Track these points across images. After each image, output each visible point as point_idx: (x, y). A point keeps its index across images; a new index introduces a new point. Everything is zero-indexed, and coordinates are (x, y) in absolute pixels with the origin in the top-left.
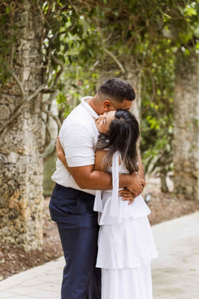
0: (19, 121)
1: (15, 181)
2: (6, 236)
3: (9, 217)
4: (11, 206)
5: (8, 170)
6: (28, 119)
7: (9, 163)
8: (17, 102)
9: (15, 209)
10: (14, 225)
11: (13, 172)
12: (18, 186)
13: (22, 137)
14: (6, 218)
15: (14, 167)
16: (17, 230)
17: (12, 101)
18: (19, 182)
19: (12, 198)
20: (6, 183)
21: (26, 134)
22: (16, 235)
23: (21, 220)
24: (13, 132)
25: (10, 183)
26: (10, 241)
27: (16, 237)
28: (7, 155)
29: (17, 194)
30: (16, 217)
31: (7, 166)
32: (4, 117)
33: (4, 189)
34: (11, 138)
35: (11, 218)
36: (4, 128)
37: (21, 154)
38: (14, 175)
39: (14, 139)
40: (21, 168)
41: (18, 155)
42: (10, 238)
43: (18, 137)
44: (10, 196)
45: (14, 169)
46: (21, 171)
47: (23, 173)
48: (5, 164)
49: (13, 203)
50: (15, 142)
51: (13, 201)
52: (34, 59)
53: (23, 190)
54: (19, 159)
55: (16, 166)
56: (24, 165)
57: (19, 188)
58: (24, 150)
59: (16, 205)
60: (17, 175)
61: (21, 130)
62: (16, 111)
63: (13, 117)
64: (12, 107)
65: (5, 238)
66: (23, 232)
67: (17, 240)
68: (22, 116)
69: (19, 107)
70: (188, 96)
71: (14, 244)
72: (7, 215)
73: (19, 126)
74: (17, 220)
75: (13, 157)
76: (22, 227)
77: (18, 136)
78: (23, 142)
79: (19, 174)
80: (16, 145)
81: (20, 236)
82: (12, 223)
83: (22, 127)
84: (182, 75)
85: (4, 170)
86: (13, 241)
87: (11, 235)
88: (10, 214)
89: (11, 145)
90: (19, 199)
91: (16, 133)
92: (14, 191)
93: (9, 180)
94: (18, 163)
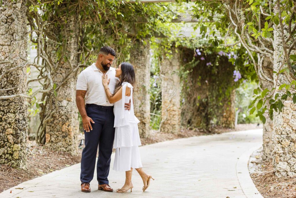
0: (68, 83)
1: (66, 116)
2: (60, 147)
3: (62, 136)
4: (63, 130)
5: (62, 110)
6: (73, 82)
7: (62, 106)
8: (67, 72)
9: (65, 132)
10: (65, 141)
11: (65, 111)
12: (68, 119)
13: (70, 91)
14: (61, 137)
15: (65, 108)
16: (67, 144)
17: (64, 71)
18: (68, 117)
19: (64, 126)
20: (61, 117)
22: (66, 146)
23: (69, 138)
24: (65, 89)
25: (63, 117)
26: (63, 150)
27: (66, 148)
28: (61, 101)
29: (67, 124)
30: (66, 137)
31: (61, 108)
32: (59, 81)
33: (59, 121)
34: (64, 92)
35: (64, 137)
36: (60, 87)
37: (69, 101)
38: (66, 113)
39: (65, 92)
40: (69, 109)
41: (67, 102)
42: (63, 148)
43: (68, 91)
44: (63, 125)
45: (66, 110)
46: (69, 111)
47: (70, 112)
48: (60, 107)
49: (64, 129)
50: (66, 95)
52: (75, 48)
53: (71, 121)
54: (68, 104)
55: (67, 108)
56: (71, 107)
57: (68, 120)
58: (71, 98)
59: (67, 130)
60: (67, 112)
61: (70, 88)
62: (67, 77)
63: (66, 80)
64: (64, 75)
65: (60, 148)
66: (71, 145)
67: (67, 149)
68: (70, 80)
69: (69, 75)
71: (65, 152)
72: (61, 136)
73: (68, 86)
74: (67, 138)
75: (64, 103)
76: (70, 142)
77: (67, 91)
78: (71, 94)
79: (68, 112)
80: (66, 96)
81: (69, 147)
82: (64, 140)
83: (70, 86)
85: (59, 110)
86: (65, 150)
87: (64, 147)
88: (63, 135)
89: (63, 96)
90: (68, 126)
91: (67, 90)
92: (65, 122)
93: (62, 116)
94: (68, 106)
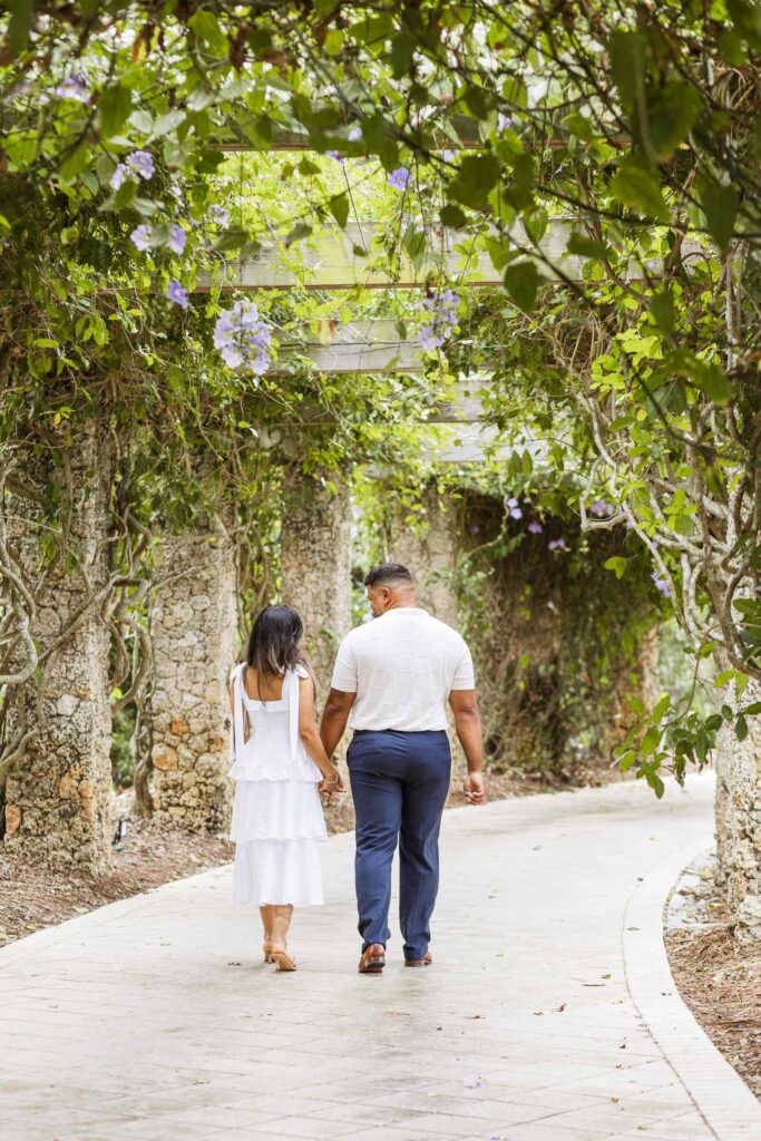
0: (78, 638)
1: (73, 747)
2: (54, 849)
3: (60, 813)
4: (63, 794)
5: (58, 727)
6: (93, 634)
7: (58, 715)
8: (73, 602)
9: (70, 800)
10: (70, 828)
11: (69, 731)
12: (78, 757)
13: (84, 667)
14: (55, 816)
15: (70, 721)
16: (75, 837)
17: (63, 601)
18: (80, 750)
19: (65, 779)
20: (54, 751)
21: (93, 661)
22: (74, 846)
23: (84, 819)
24: (67, 658)
25: (61, 751)
26: (63, 857)
27: (74, 851)
28: (54, 699)
29: (76, 772)
30: (74, 814)
31: (55, 720)
32: (50, 631)
33: (50, 763)
34: (64, 668)
35: (64, 815)
36: (52, 651)
37: (81, 698)
38: (70, 736)
39: (68, 670)
40: (83, 724)
41: (76, 701)
42: (62, 853)
43: (78, 665)
44: (61, 775)
45: (70, 726)
46: (82, 729)
47: (86, 732)
48: (52, 717)
49: (67, 788)
50: (71, 677)
51: (68, 785)
52: (100, 525)
53: (88, 764)
54: (78, 706)
55: (74, 719)
56: (89, 718)
57: (79, 760)
58: (89, 690)
59: (74, 791)
60: (75, 736)
61: (84, 654)
62: (73, 620)
63: (70, 630)
64: (64, 612)
65: (54, 852)
66: (88, 841)
67: (76, 855)
68: (84, 629)
69: (81, 612)
70: (312, 576)
71: (71, 863)
72: (56, 811)
73: (79, 648)
74: (77, 819)
75: (66, 704)
76: (85, 831)
77: (76, 665)
78: (87, 676)
79: (79, 734)
80: (72, 682)
81: (82, 847)
82: (66, 825)
83: (83, 648)
84: (297, 530)
85: (50, 729)
86: (68, 857)
87: (64, 847)
88: (61, 808)
89: (62, 681)
90: (79, 781)
91: (74, 661)
92: (69, 767)
93: (60, 745)
94: (77, 715)
